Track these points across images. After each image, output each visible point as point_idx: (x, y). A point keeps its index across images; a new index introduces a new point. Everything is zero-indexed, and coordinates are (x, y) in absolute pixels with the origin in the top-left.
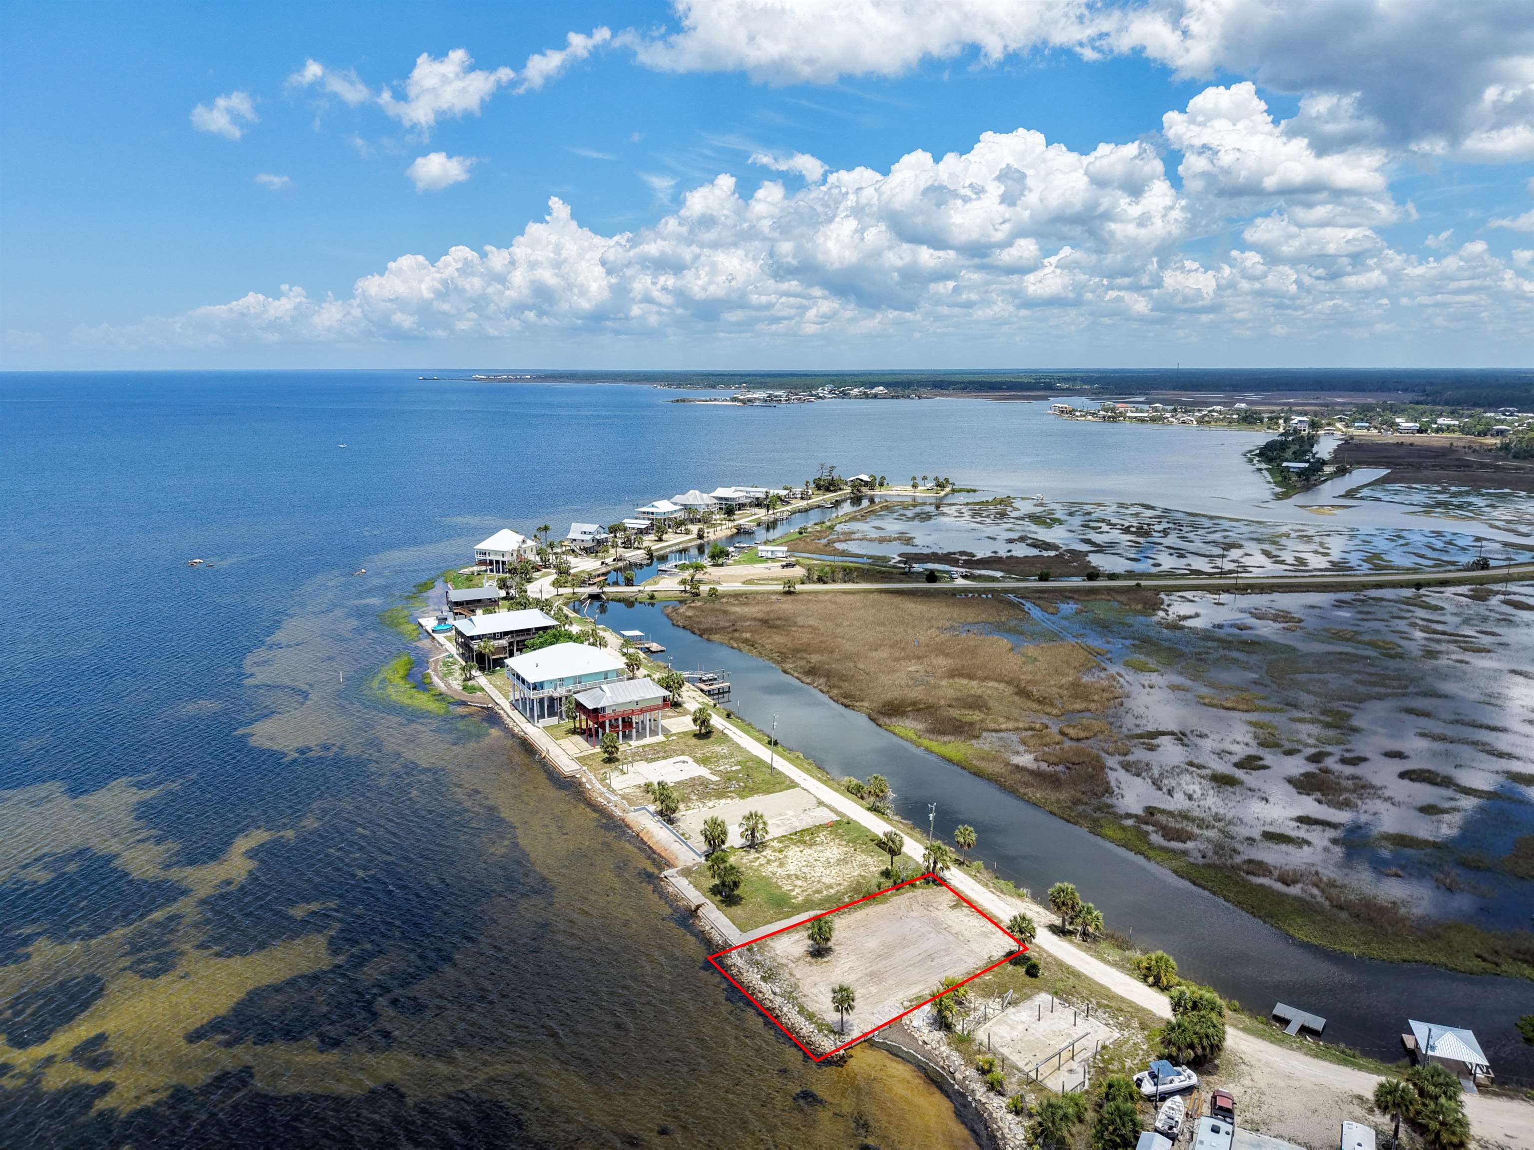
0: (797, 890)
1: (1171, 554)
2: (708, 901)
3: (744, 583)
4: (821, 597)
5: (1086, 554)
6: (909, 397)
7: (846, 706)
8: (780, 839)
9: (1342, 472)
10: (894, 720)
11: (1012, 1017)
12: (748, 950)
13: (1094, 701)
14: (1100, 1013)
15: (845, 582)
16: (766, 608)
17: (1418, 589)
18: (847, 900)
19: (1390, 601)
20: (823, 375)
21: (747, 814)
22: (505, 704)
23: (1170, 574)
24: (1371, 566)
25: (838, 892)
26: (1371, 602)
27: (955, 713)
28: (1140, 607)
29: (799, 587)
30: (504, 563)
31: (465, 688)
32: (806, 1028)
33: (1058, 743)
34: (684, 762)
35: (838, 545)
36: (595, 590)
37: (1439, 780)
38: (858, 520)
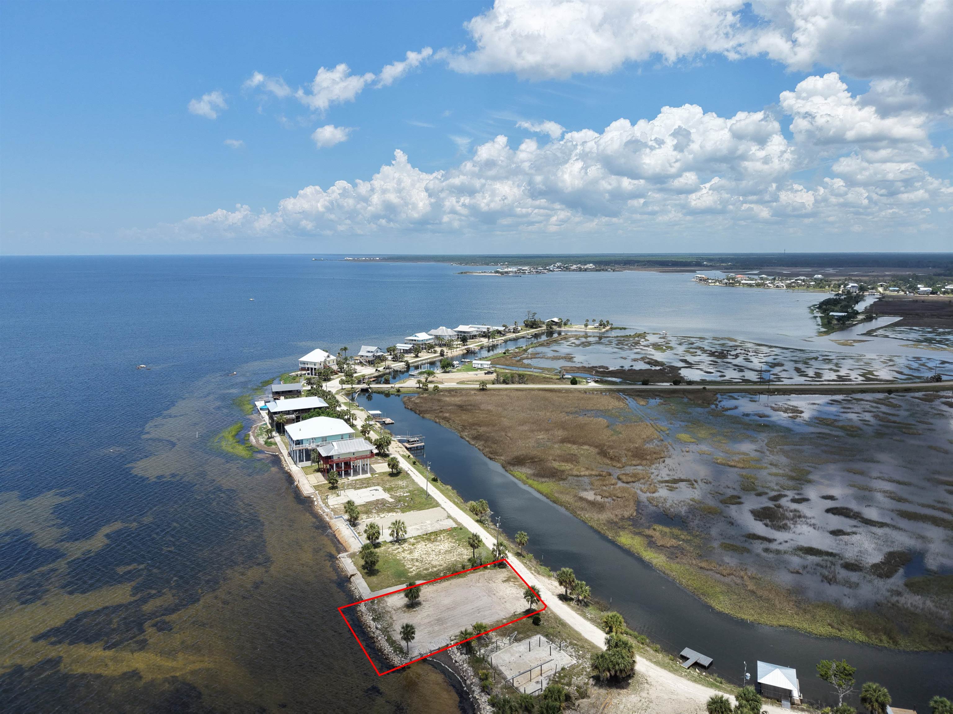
0: (414, 568)
1: (735, 370)
2: (358, 573)
3: (458, 383)
4: (501, 393)
5: (680, 368)
6: (607, 270)
7: (491, 459)
8: (415, 538)
9: (869, 319)
10: (516, 467)
11: (514, 649)
12: (371, 602)
13: (646, 459)
14: (569, 648)
15: (520, 383)
16: (464, 398)
17: (890, 394)
18: (442, 575)
19: (867, 401)
20: (557, 257)
21: (394, 522)
22: (285, 452)
23: (730, 382)
24: (863, 379)
25: (438, 570)
26: (854, 401)
27: (556, 465)
28: (700, 402)
29: (489, 386)
30: (315, 369)
31: (266, 443)
32: (387, 649)
33: (613, 485)
34: (376, 490)
35: (525, 361)
36: (365, 386)
37: (852, 514)
38: (545, 346)
